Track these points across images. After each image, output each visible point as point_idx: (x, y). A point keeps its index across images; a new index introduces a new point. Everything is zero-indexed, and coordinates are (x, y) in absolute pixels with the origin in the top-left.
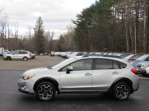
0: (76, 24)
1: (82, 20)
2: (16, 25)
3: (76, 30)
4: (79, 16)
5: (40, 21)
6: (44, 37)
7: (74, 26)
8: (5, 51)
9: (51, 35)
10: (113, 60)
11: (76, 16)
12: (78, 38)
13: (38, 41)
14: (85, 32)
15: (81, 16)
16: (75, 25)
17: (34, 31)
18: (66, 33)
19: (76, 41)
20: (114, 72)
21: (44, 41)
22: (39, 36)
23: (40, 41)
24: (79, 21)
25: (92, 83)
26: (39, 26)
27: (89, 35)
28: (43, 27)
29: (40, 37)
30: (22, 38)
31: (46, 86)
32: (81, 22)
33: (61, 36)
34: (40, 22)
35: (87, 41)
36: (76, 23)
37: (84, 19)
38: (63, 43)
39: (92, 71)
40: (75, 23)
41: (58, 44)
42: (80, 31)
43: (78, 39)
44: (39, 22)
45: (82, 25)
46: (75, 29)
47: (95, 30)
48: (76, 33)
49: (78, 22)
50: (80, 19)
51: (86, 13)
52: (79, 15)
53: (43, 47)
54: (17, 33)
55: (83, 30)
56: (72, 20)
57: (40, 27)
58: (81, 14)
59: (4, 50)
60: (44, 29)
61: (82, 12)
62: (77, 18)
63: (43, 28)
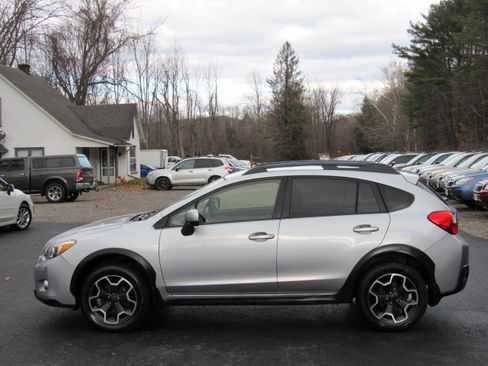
0: (409, 58)
1: (430, 43)
2: (210, 73)
3: (409, 81)
4: (417, 30)
5: (287, 56)
6: (302, 107)
7: (404, 64)
8: (169, 161)
9: (328, 99)
10: (358, 182)
11: (408, 31)
12: (416, 105)
13: (286, 122)
14: (438, 84)
15: (424, 30)
16: (406, 60)
17: (271, 90)
18: (381, 92)
19: (411, 116)
20: (361, 227)
21: (304, 121)
22: (286, 107)
23: (291, 123)
24: (418, 46)
25: (278, 269)
26: (287, 72)
27: (453, 93)
28: (298, 73)
29: (290, 109)
30: (238, 113)
31: (115, 280)
32: (427, 50)
33: (366, 100)
34: (289, 59)
35: (450, 115)
36: (410, 54)
37: (437, 41)
38: (373, 124)
39: (277, 222)
40: (404, 56)
41: (356, 130)
42: (421, 82)
43: (416, 109)
44: (286, 60)
45: (429, 60)
46: (407, 74)
47: (472, 74)
48: (410, 89)
49: (416, 50)
50: (424, 42)
51: (440, 19)
52: (417, 28)
53: (302, 142)
54: (214, 99)
55: (432, 76)
56: (394, 46)
57: (288, 76)
58: (425, 22)
59: (167, 158)
60: (301, 80)
61: (427, 14)
62: (413, 38)
63: (298, 78)
